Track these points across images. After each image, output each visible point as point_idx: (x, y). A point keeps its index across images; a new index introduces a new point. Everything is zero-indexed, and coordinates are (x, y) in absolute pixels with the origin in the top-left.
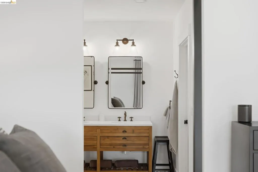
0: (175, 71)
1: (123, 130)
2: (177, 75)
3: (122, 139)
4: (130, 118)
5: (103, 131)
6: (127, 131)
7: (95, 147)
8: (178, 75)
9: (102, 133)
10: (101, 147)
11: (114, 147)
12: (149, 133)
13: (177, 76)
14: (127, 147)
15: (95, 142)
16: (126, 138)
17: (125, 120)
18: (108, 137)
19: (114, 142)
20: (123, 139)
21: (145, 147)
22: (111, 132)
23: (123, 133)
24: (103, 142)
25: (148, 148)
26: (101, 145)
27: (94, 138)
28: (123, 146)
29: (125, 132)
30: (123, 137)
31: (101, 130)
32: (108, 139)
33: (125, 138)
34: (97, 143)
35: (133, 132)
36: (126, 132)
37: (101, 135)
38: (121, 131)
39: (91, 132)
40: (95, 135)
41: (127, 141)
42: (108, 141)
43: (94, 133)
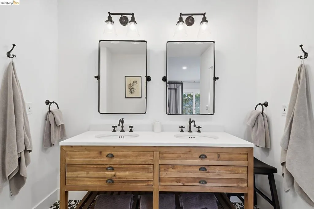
1: (201, 154)
3: (198, 169)
5: (165, 155)
6: (207, 156)
7: (151, 183)
9: (162, 158)
10: (161, 184)
11: (183, 183)
12: (247, 160)
14: (206, 185)
15: (151, 175)
16: (206, 167)
17: (190, 131)
18: (174, 166)
19: (184, 175)
20: (200, 170)
21: (241, 185)
22: (178, 158)
23: (200, 159)
24: (163, 175)
25: (246, 187)
26: (160, 180)
27: (148, 168)
28: (200, 182)
29: (203, 157)
30: (201, 167)
31: (160, 153)
32: (173, 170)
33: (203, 168)
34: (153, 177)
35: (219, 158)
36: (205, 157)
37: (161, 162)
38: (197, 155)
39: (142, 157)
40: (150, 162)
41: (208, 174)
42: (173, 173)
43: (148, 158)
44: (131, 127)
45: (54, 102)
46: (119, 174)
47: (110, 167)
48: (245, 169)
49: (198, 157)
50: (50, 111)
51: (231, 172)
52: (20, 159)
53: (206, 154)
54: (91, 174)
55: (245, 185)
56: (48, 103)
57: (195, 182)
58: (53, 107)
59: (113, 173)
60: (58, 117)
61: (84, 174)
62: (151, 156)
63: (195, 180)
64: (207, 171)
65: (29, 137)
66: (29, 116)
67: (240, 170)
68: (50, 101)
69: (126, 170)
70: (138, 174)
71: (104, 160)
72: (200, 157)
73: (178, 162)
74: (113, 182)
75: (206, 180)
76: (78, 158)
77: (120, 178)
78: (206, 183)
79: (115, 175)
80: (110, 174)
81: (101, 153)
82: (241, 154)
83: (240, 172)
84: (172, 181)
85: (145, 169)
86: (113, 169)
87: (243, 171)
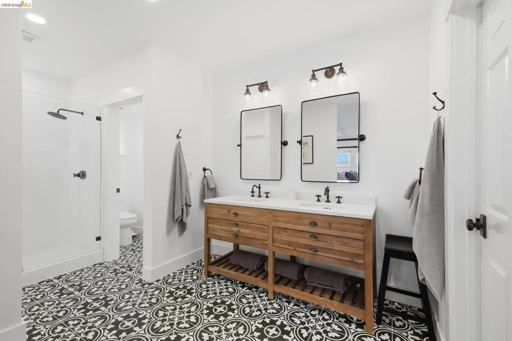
0: (435, 94)
1: (311, 221)
2: (442, 104)
3: (308, 236)
4: (336, 197)
5: (278, 218)
7: (266, 243)
8: (443, 102)
9: (275, 221)
10: (275, 245)
11: (294, 248)
12: (364, 233)
13: (440, 105)
14: (318, 253)
15: (266, 235)
16: (317, 235)
17: (328, 201)
18: (285, 230)
19: (295, 240)
20: (310, 237)
21: (356, 261)
22: (289, 222)
23: (310, 226)
24: (276, 236)
25: (361, 264)
26: (273, 241)
27: (264, 229)
28: (310, 250)
29: (313, 224)
30: (311, 234)
31: (274, 216)
32: (285, 234)
33: (314, 236)
34: (268, 237)
35: (330, 227)
36: (316, 224)
37: (274, 224)
38: (307, 222)
39: (259, 218)
40: (265, 224)
41: (318, 243)
42: (285, 237)
43: (264, 219)
44: (267, 193)
45: (208, 169)
46: (242, 230)
47: (236, 224)
48: (361, 243)
49: (308, 223)
50: (205, 176)
51: (345, 244)
52: (182, 210)
53: (317, 222)
54: (224, 228)
55: (361, 261)
56: (204, 170)
57: (305, 249)
58: (208, 173)
59: (238, 229)
60: (210, 182)
61: (217, 227)
62: (266, 218)
63: (306, 246)
64: (318, 239)
65: (189, 195)
66: (189, 180)
67: (356, 243)
68: (206, 168)
69: (246, 227)
70: (256, 233)
71: (232, 217)
72: (310, 223)
73: (289, 226)
74: (237, 236)
75: (317, 249)
76: (215, 213)
77: (242, 233)
78: (316, 251)
79: (239, 231)
80: (235, 229)
81: (229, 211)
82: (356, 225)
83: (355, 246)
84: (284, 244)
85: (262, 230)
86: (237, 225)
87: (358, 245)
